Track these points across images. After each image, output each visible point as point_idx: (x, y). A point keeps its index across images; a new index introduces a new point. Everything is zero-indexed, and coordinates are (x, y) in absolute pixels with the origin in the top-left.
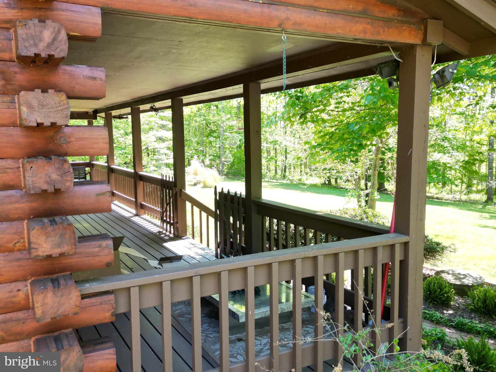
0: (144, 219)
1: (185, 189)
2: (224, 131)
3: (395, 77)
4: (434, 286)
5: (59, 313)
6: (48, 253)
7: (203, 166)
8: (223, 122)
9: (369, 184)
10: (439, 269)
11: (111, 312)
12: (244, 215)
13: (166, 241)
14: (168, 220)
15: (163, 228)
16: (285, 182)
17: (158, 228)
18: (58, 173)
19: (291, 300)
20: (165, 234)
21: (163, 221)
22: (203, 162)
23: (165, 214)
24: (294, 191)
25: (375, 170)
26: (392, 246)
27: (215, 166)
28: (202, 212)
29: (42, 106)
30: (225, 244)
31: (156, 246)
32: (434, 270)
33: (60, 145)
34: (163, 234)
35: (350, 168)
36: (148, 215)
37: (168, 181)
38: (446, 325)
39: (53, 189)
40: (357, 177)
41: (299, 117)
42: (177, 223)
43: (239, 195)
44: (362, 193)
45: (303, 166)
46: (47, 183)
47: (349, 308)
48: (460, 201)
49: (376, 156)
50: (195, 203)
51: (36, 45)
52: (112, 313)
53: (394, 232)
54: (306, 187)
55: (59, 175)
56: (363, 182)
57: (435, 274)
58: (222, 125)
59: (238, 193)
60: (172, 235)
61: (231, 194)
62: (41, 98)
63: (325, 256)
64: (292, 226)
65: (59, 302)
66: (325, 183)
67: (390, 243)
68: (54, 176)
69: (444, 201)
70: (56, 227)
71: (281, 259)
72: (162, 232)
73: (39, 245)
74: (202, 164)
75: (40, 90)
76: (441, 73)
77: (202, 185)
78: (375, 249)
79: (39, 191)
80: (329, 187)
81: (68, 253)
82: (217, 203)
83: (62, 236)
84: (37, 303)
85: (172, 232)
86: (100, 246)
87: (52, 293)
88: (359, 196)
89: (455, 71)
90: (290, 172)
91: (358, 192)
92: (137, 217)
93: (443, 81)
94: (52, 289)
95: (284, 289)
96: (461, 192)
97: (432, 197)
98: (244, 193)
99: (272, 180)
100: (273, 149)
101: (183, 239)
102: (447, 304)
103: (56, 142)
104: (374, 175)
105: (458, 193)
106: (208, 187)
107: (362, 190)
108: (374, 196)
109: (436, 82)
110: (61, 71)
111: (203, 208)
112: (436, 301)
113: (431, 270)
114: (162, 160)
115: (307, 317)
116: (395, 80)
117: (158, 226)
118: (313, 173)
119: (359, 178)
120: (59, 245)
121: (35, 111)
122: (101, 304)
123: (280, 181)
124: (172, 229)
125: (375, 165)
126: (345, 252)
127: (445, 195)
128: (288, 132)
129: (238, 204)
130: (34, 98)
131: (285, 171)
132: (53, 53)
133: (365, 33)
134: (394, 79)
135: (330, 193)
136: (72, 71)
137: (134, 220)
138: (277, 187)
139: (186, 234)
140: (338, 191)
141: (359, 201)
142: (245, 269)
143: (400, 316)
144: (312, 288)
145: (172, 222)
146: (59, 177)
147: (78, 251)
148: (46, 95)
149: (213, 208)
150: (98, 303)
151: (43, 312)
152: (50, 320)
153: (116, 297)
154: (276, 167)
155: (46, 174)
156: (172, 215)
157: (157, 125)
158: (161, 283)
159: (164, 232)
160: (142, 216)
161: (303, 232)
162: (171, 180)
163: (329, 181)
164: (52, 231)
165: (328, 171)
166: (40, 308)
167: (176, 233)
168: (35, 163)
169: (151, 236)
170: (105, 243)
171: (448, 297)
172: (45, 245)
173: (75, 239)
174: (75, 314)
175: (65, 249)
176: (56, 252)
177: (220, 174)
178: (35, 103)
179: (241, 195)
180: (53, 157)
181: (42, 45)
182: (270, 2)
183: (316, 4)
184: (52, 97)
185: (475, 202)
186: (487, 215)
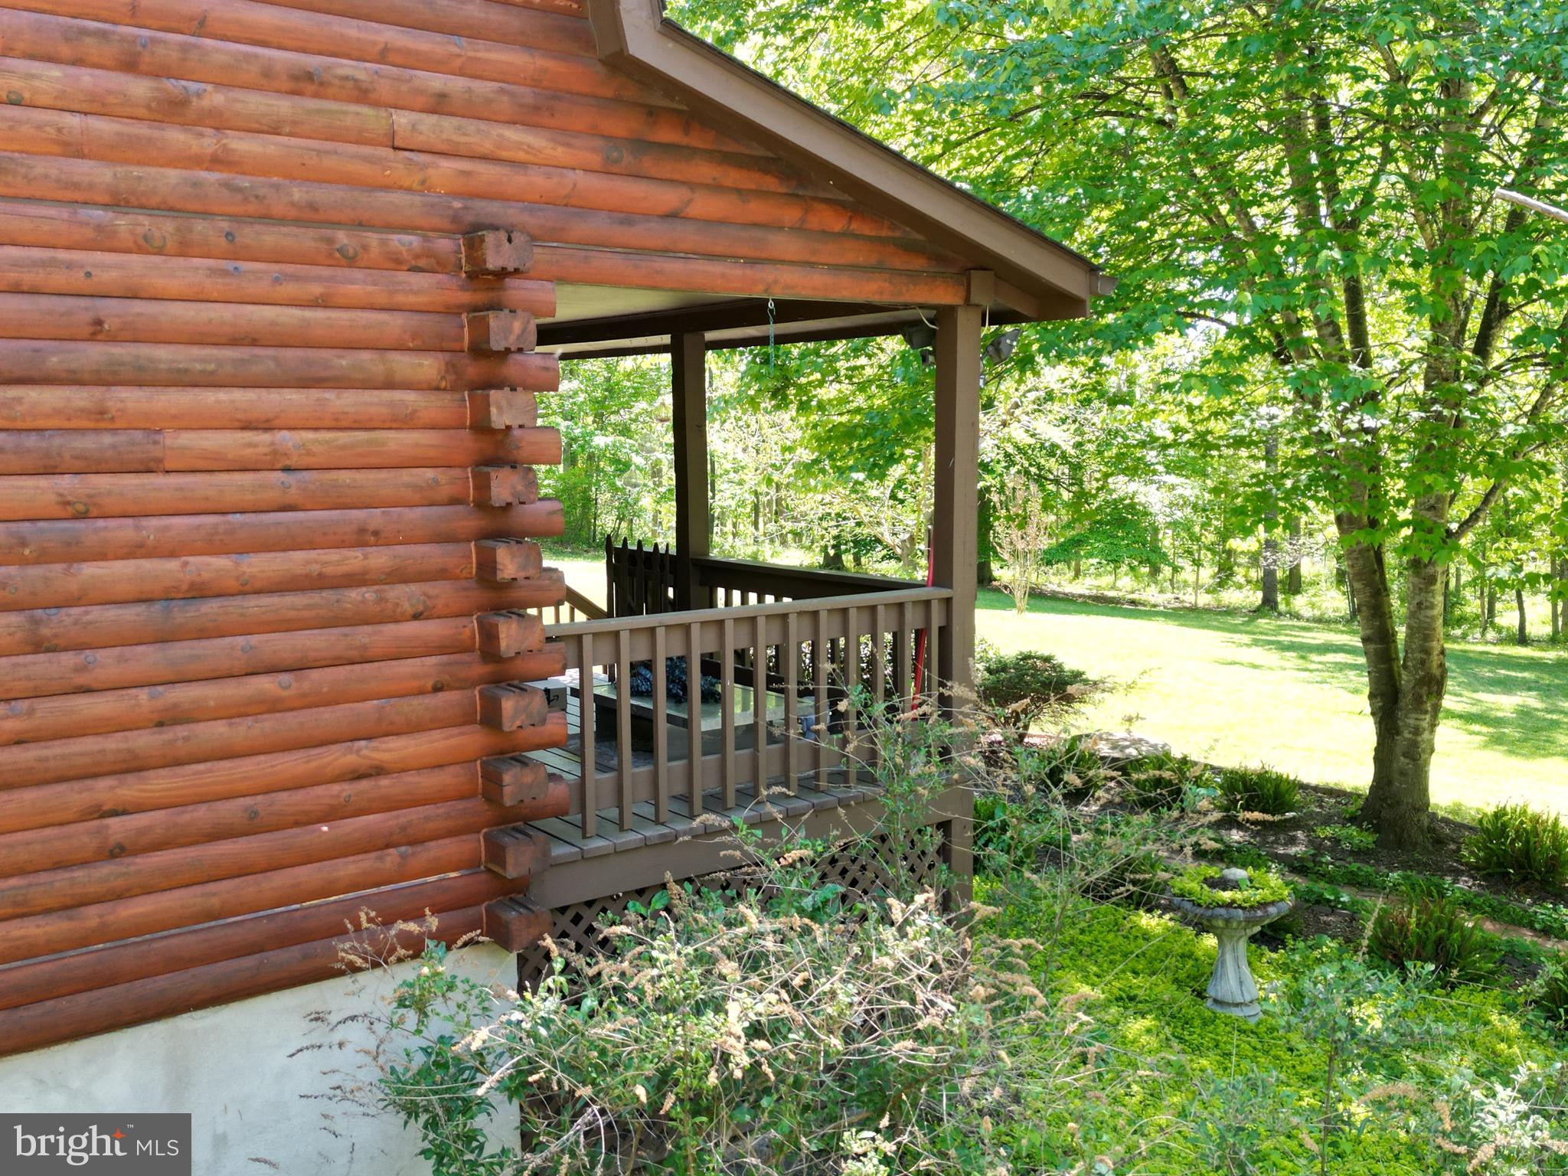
3: (930, 348)
18: (523, 484)
26: (928, 605)
29: (511, 406)
33: (510, 451)
39: (518, 503)
40: (907, 536)
41: (769, 396)
43: (662, 552)
48: (1194, 610)
51: (506, 338)
53: (932, 586)
55: (524, 486)
59: (662, 546)
62: (510, 397)
63: (828, 611)
67: (924, 601)
68: (520, 488)
69: (1147, 608)
76: (996, 344)
78: (900, 604)
81: (533, 577)
87: (516, 623)
93: (1000, 357)
96: (1197, 586)
97: (1119, 598)
98: (673, 548)
103: (506, 447)
105: (1189, 590)
110: (511, 361)
116: (930, 353)
119: (912, 539)
121: (504, 411)
126: (856, 610)
127: (1151, 594)
130: (504, 397)
132: (522, 346)
133: (881, 293)
134: (929, 351)
136: (522, 360)
148: (514, 393)
151: (508, 646)
155: (511, 485)
166: (505, 640)
168: (501, 471)
178: (504, 403)
179: (667, 549)
181: (512, 338)
182: (753, 261)
183: (814, 259)
184: (521, 397)
185: (1231, 611)
186: (1246, 638)
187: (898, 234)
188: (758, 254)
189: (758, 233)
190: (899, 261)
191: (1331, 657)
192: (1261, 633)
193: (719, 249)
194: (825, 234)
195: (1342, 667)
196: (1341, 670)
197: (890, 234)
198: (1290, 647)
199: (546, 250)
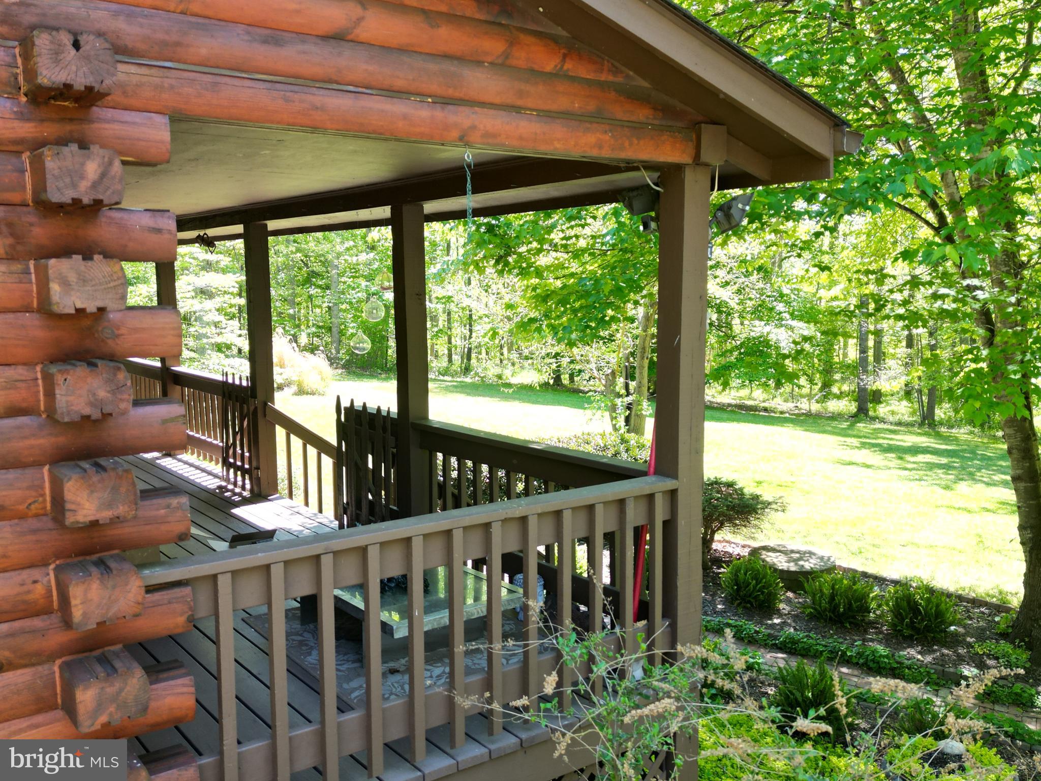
0: (186, 463)
1: (273, 402)
2: (338, 275)
3: (653, 214)
4: (745, 574)
5: (110, 614)
6: (92, 518)
7: (297, 349)
8: (339, 256)
9: (633, 385)
10: (756, 544)
11: (186, 615)
12: (395, 450)
13: (237, 505)
14: (239, 463)
15: (227, 480)
16: (468, 380)
17: (217, 480)
18: (108, 389)
19: (484, 597)
20: (232, 491)
21: (226, 464)
22: (295, 339)
23: (231, 452)
24: (487, 399)
25: (643, 358)
26: (651, 497)
27: (321, 348)
28: (309, 446)
29: (84, 281)
30: (359, 506)
31: (219, 516)
32: (749, 547)
33: (103, 341)
34: (228, 491)
35: (597, 353)
36: (193, 453)
37: (237, 386)
38: (766, 644)
39: (100, 415)
40: (610, 371)
41: (492, 262)
42: (258, 468)
43: (384, 413)
44: (618, 401)
45: (505, 350)
46: (91, 404)
47: (583, 608)
48: (809, 414)
49: (645, 331)
50: (293, 428)
51: (74, 186)
52: (188, 618)
53: (655, 473)
54: (511, 391)
55: (109, 392)
56: (620, 381)
57: (750, 554)
58: (336, 262)
59: (384, 408)
60: (246, 494)
61: (369, 411)
62: (83, 268)
63: (539, 515)
64: (485, 468)
65: (110, 597)
66: (548, 383)
67: (648, 492)
68: (102, 394)
69: (778, 415)
70: (104, 475)
71: (467, 522)
72: (225, 487)
73: (79, 504)
74: (294, 345)
75: (80, 257)
76: (726, 209)
77: (294, 388)
78: (621, 503)
79: (76, 418)
80: (556, 390)
81: (125, 517)
82: (342, 430)
83: (115, 490)
84: (75, 598)
85: (248, 486)
86: (168, 507)
87: (98, 582)
88: (613, 408)
89: (748, 208)
90: (478, 360)
91: (611, 401)
92: (169, 459)
93: (730, 223)
94: (99, 576)
95: (470, 582)
96: (811, 397)
97: (756, 407)
98: (394, 409)
99: (441, 378)
100: (444, 312)
101: (270, 500)
102: (769, 607)
103: (96, 335)
104: (642, 367)
105: (805, 400)
106: (307, 393)
107: (619, 396)
108: (642, 409)
109: (719, 224)
110: (104, 220)
111: (309, 438)
112: (749, 602)
113: (744, 546)
114: (208, 337)
115: (511, 629)
116: (652, 219)
117: (216, 476)
118: (526, 363)
119: (613, 373)
120: (110, 505)
121: (73, 289)
122: (170, 603)
123: (459, 379)
124: (247, 482)
125: (644, 348)
126: (574, 509)
127: (779, 403)
128: (473, 282)
129: (384, 429)
130: (72, 268)
131: (469, 359)
132: (101, 197)
133: (600, 147)
134: (651, 217)
135: (559, 404)
136: (122, 219)
137: (163, 464)
138: (453, 392)
139: (275, 490)
140: (574, 398)
141: (612, 418)
142: (408, 541)
143: (665, 615)
144: (519, 577)
145: (247, 466)
146: (109, 395)
147: (140, 513)
148: (90, 263)
149: (333, 440)
150: (166, 602)
151: (85, 614)
152: (95, 626)
153: (193, 590)
154: (450, 350)
155: (89, 391)
156: (247, 454)
157: (194, 262)
158: (268, 567)
159: (230, 487)
160: (179, 457)
161: (504, 480)
162: (244, 383)
163: (558, 379)
164: (99, 482)
165: (554, 360)
166: (80, 607)
167: (255, 488)
168: (71, 372)
169: (203, 496)
170: (176, 501)
171: (770, 594)
172: (87, 505)
173: (135, 494)
174: (136, 616)
175: (121, 510)
176: (105, 515)
177: (331, 364)
178: (72, 277)
179: (389, 412)
180: (100, 363)
181: (84, 185)
182: (445, 101)
183: (519, 103)
184: (99, 267)
185: (835, 417)
186: (855, 442)
187: (620, 79)
188: (450, 92)
189: (451, 67)
190: (622, 111)
191: (921, 458)
192: (865, 437)
193: (400, 83)
194: (534, 74)
195: (931, 466)
196: (931, 469)
197: (611, 78)
198: (889, 449)
199: (153, 71)
